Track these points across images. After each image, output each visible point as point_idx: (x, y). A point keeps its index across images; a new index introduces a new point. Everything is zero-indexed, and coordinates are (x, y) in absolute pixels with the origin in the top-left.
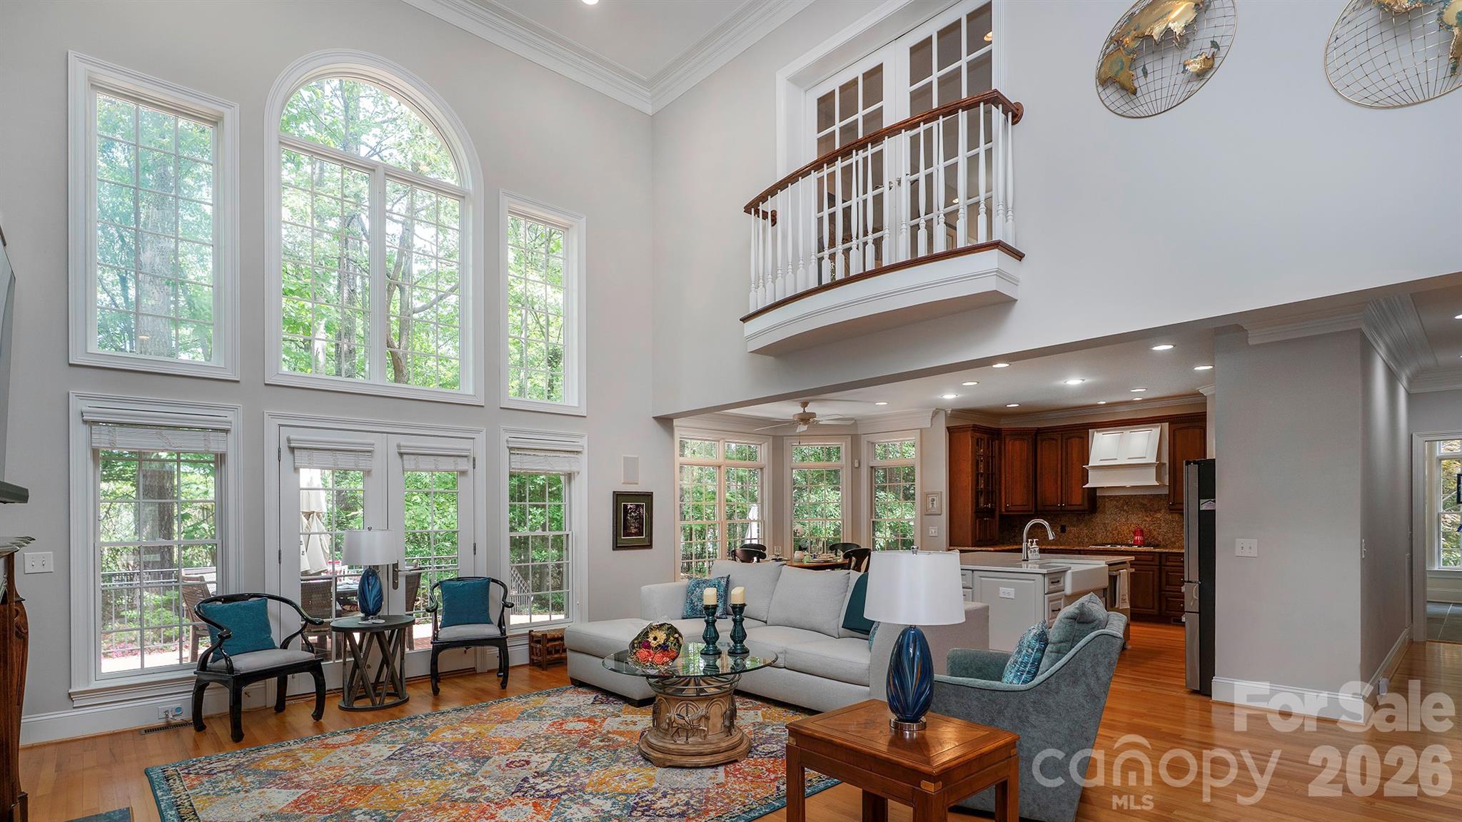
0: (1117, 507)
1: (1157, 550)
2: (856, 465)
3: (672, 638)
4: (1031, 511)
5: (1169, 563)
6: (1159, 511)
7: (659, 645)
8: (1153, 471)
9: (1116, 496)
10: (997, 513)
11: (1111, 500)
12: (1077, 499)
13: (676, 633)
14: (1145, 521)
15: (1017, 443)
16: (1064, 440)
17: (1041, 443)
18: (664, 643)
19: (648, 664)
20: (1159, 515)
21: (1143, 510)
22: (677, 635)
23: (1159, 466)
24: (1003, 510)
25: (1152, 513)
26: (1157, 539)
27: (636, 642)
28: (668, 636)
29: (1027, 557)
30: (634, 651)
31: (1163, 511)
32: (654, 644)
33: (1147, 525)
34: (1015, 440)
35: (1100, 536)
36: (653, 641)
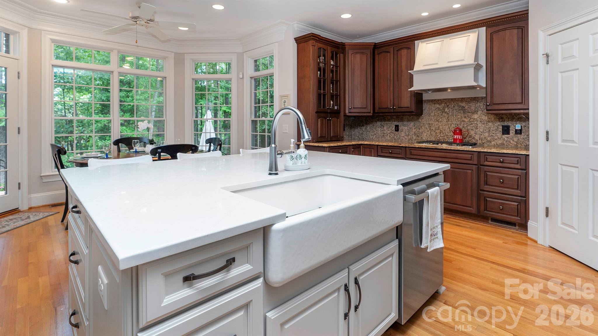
0: (439, 108)
1: (475, 149)
2: (241, 76)
4: (370, 113)
5: (487, 163)
6: (476, 112)
8: (472, 71)
9: (438, 100)
10: (342, 114)
11: (435, 104)
12: (406, 102)
14: (464, 121)
15: (358, 56)
16: (396, 52)
17: (378, 56)
20: (476, 116)
21: (462, 111)
23: (478, 67)
24: (347, 111)
25: (469, 114)
26: (474, 138)
31: (479, 112)
33: (465, 125)
34: (357, 53)
35: (426, 134)
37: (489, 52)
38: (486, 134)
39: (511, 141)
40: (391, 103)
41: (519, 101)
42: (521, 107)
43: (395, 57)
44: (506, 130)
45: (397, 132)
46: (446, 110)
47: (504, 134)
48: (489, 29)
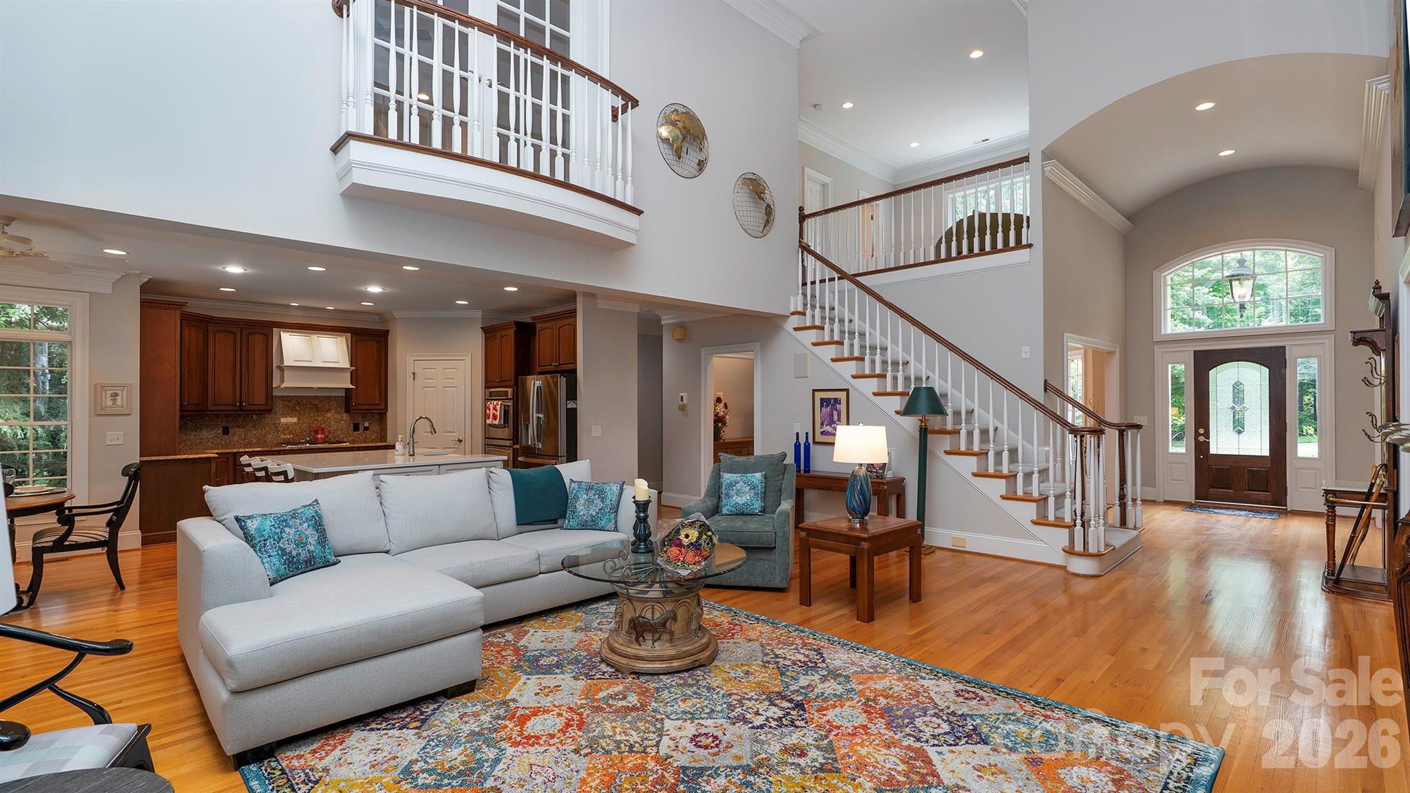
0: (288, 406)
3: (704, 537)
6: (330, 411)
7: (692, 544)
8: (348, 375)
9: (288, 397)
11: (283, 400)
13: (709, 531)
14: (317, 420)
17: (214, 335)
18: (696, 542)
19: (679, 563)
20: (329, 415)
21: (315, 410)
22: (709, 533)
25: (323, 413)
27: (666, 539)
28: (700, 534)
29: (414, 452)
30: (665, 549)
31: (333, 411)
32: (686, 541)
33: (319, 424)
34: (191, 326)
36: (685, 539)
37: (354, 359)
38: (339, 432)
39: (361, 437)
40: (238, 399)
41: (378, 402)
42: (379, 407)
43: (244, 339)
44: (356, 428)
45: (225, 436)
46: (297, 408)
47: (354, 431)
48: (355, 337)
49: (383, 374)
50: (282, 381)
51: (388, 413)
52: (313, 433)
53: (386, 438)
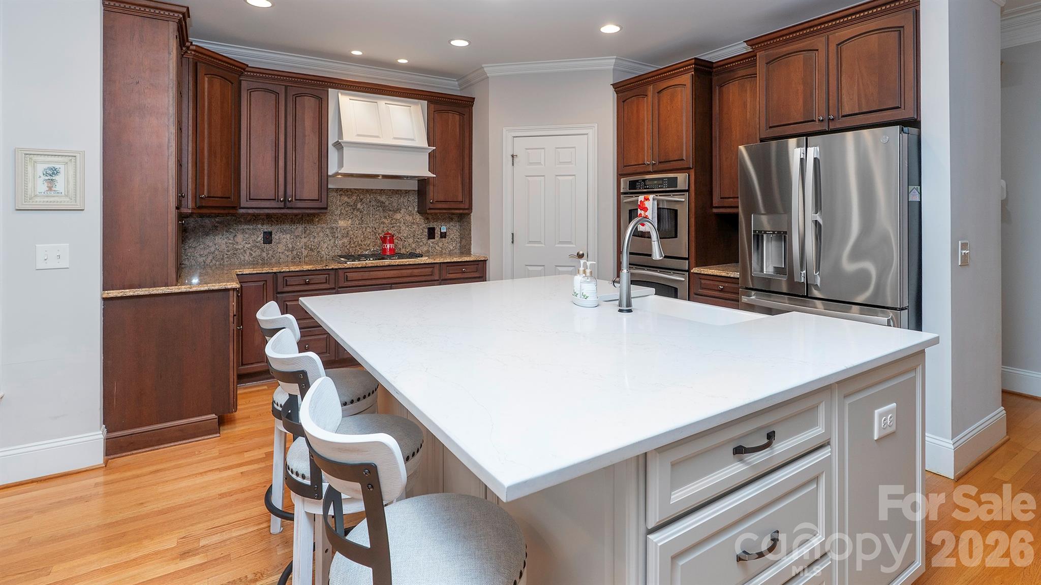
0: (347, 203)
6: (398, 210)
8: (423, 157)
9: (347, 190)
11: (341, 195)
12: (311, 191)
14: (383, 223)
15: (217, 83)
16: (290, 97)
17: (250, 95)
20: (398, 216)
21: (381, 208)
24: (189, 205)
25: (391, 213)
31: (403, 211)
37: (431, 134)
38: (411, 240)
39: (437, 247)
40: (281, 192)
41: (460, 199)
42: (462, 206)
43: (290, 105)
44: (431, 233)
45: (267, 246)
46: (359, 206)
47: (429, 238)
48: (432, 106)
49: (467, 159)
50: (341, 164)
51: (472, 214)
52: (379, 242)
53: (470, 249)
